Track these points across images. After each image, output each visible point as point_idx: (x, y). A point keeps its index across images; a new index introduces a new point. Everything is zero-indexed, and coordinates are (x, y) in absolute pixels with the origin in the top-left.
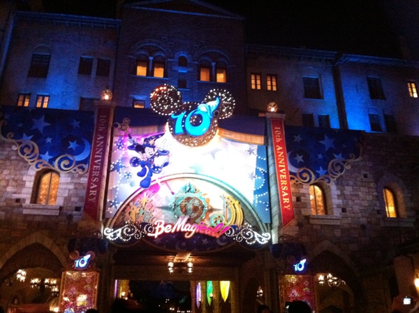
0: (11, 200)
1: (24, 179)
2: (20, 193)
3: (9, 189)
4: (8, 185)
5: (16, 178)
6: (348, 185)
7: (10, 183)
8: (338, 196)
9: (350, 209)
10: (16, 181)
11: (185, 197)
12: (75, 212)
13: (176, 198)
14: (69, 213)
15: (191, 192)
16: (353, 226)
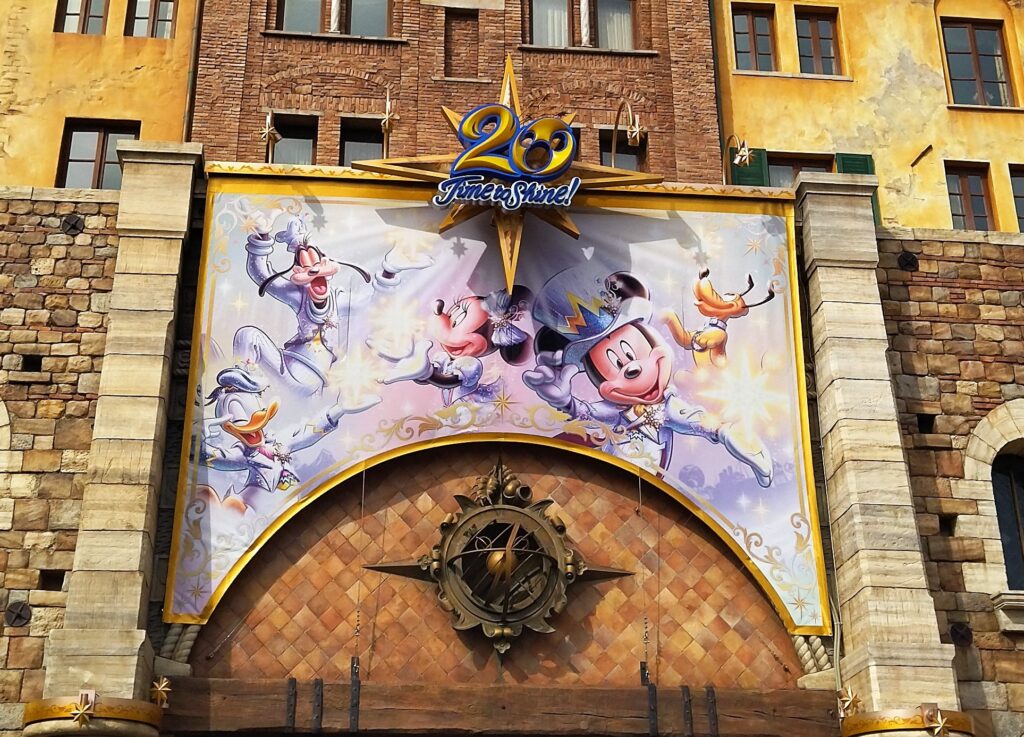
11: (482, 524)
12: (39, 595)
13: (447, 528)
14: (17, 596)
15: (506, 502)
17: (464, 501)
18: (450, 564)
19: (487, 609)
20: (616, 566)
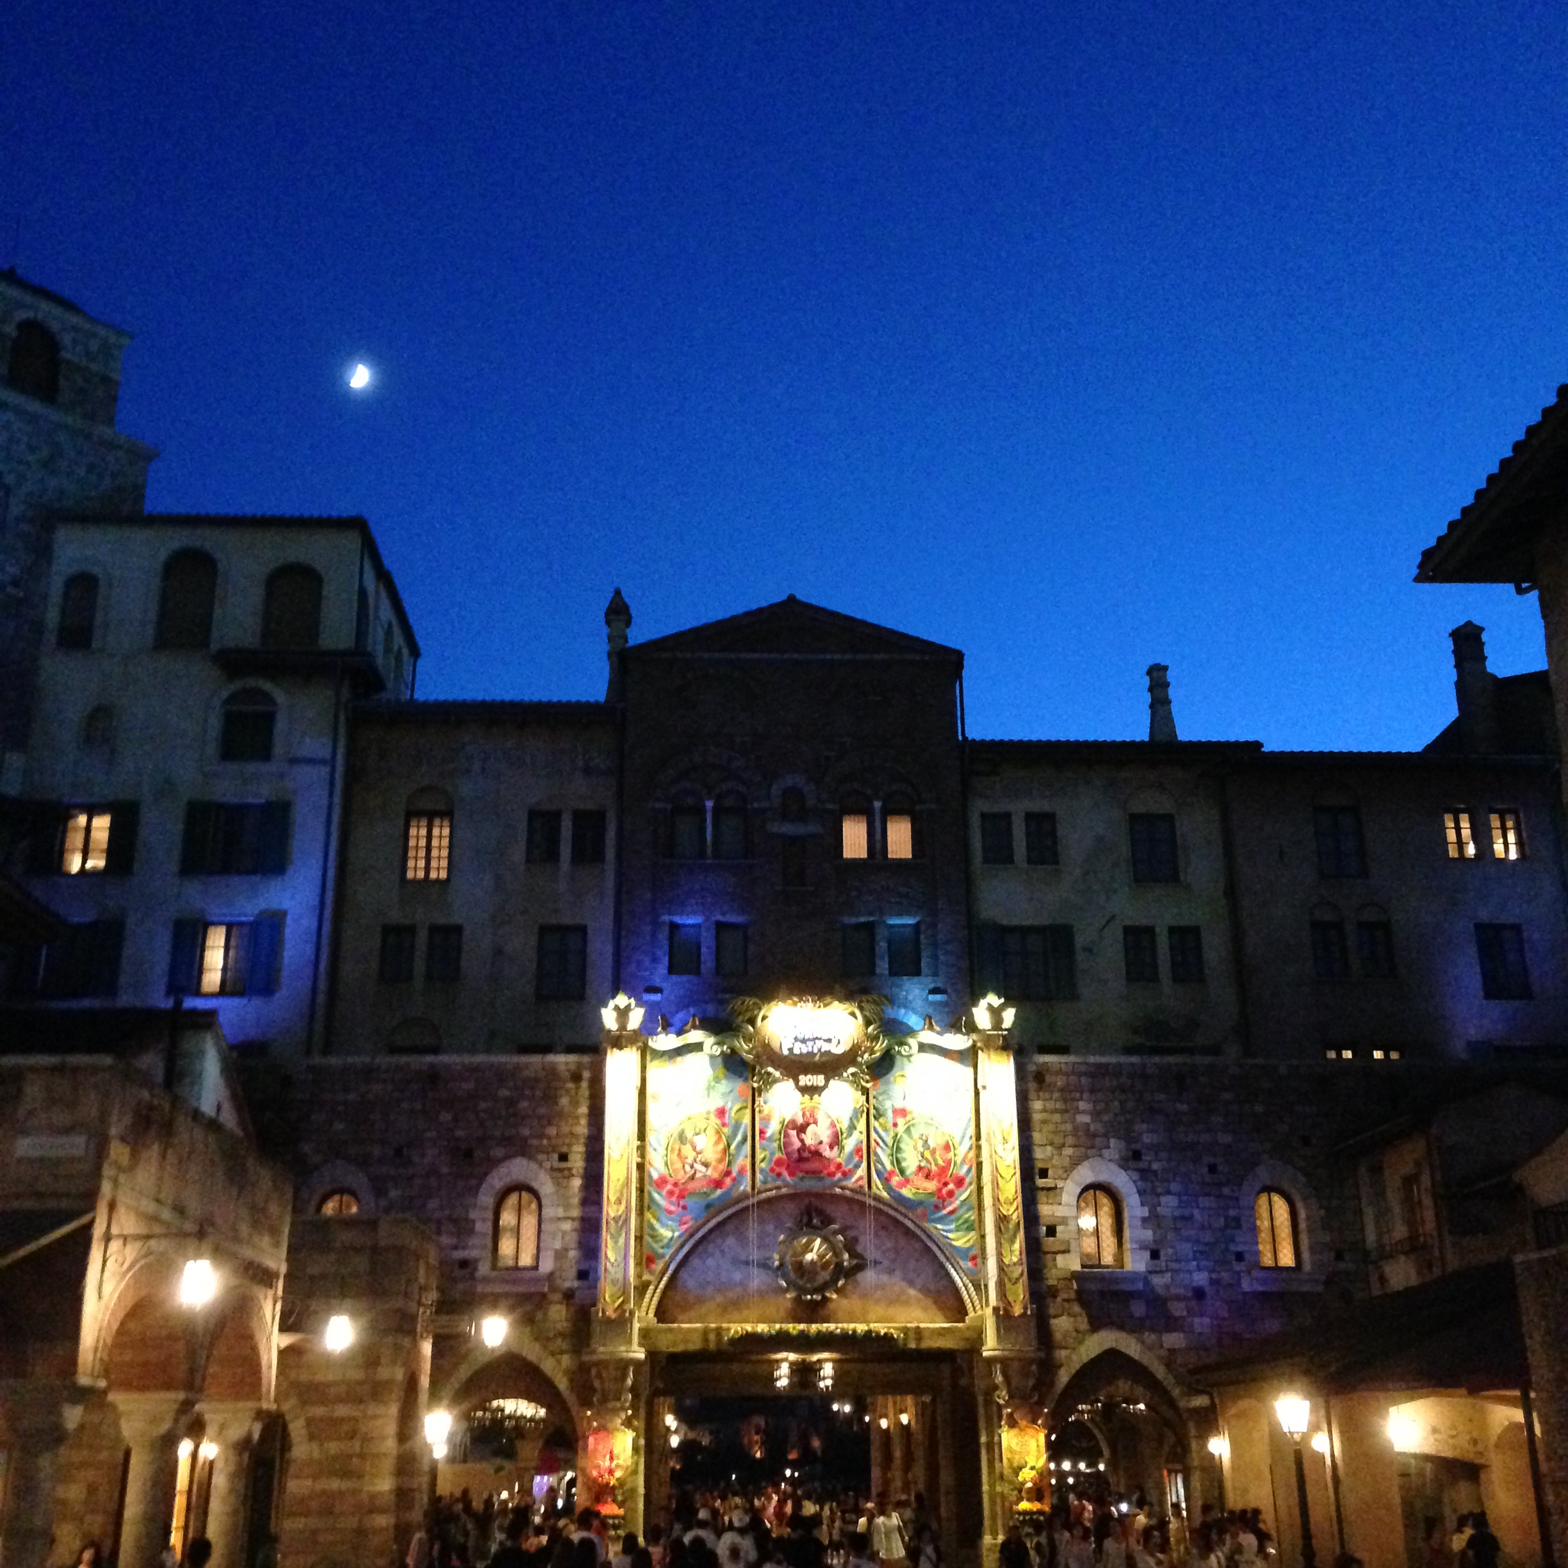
0: (451, 1264)
1: (473, 1215)
2: (464, 1248)
3: (443, 1239)
4: (440, 1232)
5: (454, 1215)
6: (1169, 1192)
7: (443, 1228)
8: (1144, 1220)
9: (1171, 1251)
10: (456, 1221)
12: (578, 1283)
13: (781, 1243)
14: (568, 1284)
15: (815, 1228)
16: (1173, 1291)
18: (785, 1262)
19: (803, 1286)
20: (871, 1259)
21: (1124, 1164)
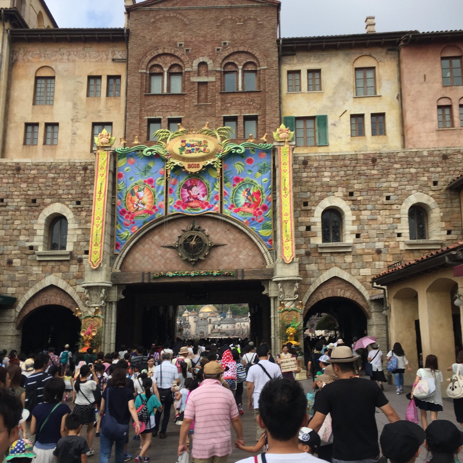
0: (25, 248)
1: (35, 227)
2: (32, 241)
3: (22, 238)
4: (20, 234)
5: (27, 227)
6: (365, 209)
7: (22, 233)
8: (353, 221)
9: (366, 234)
10: (28, 230)
11: (188, 236)
12: (84, 256)
13: (179, 237)
14: (79, 256)
15: (195, 230)
16: (366, 251)
17: (184, 231)
18: (181, 245)
19: (189, 255)
20: (222, 243)
21: (345, 198)
